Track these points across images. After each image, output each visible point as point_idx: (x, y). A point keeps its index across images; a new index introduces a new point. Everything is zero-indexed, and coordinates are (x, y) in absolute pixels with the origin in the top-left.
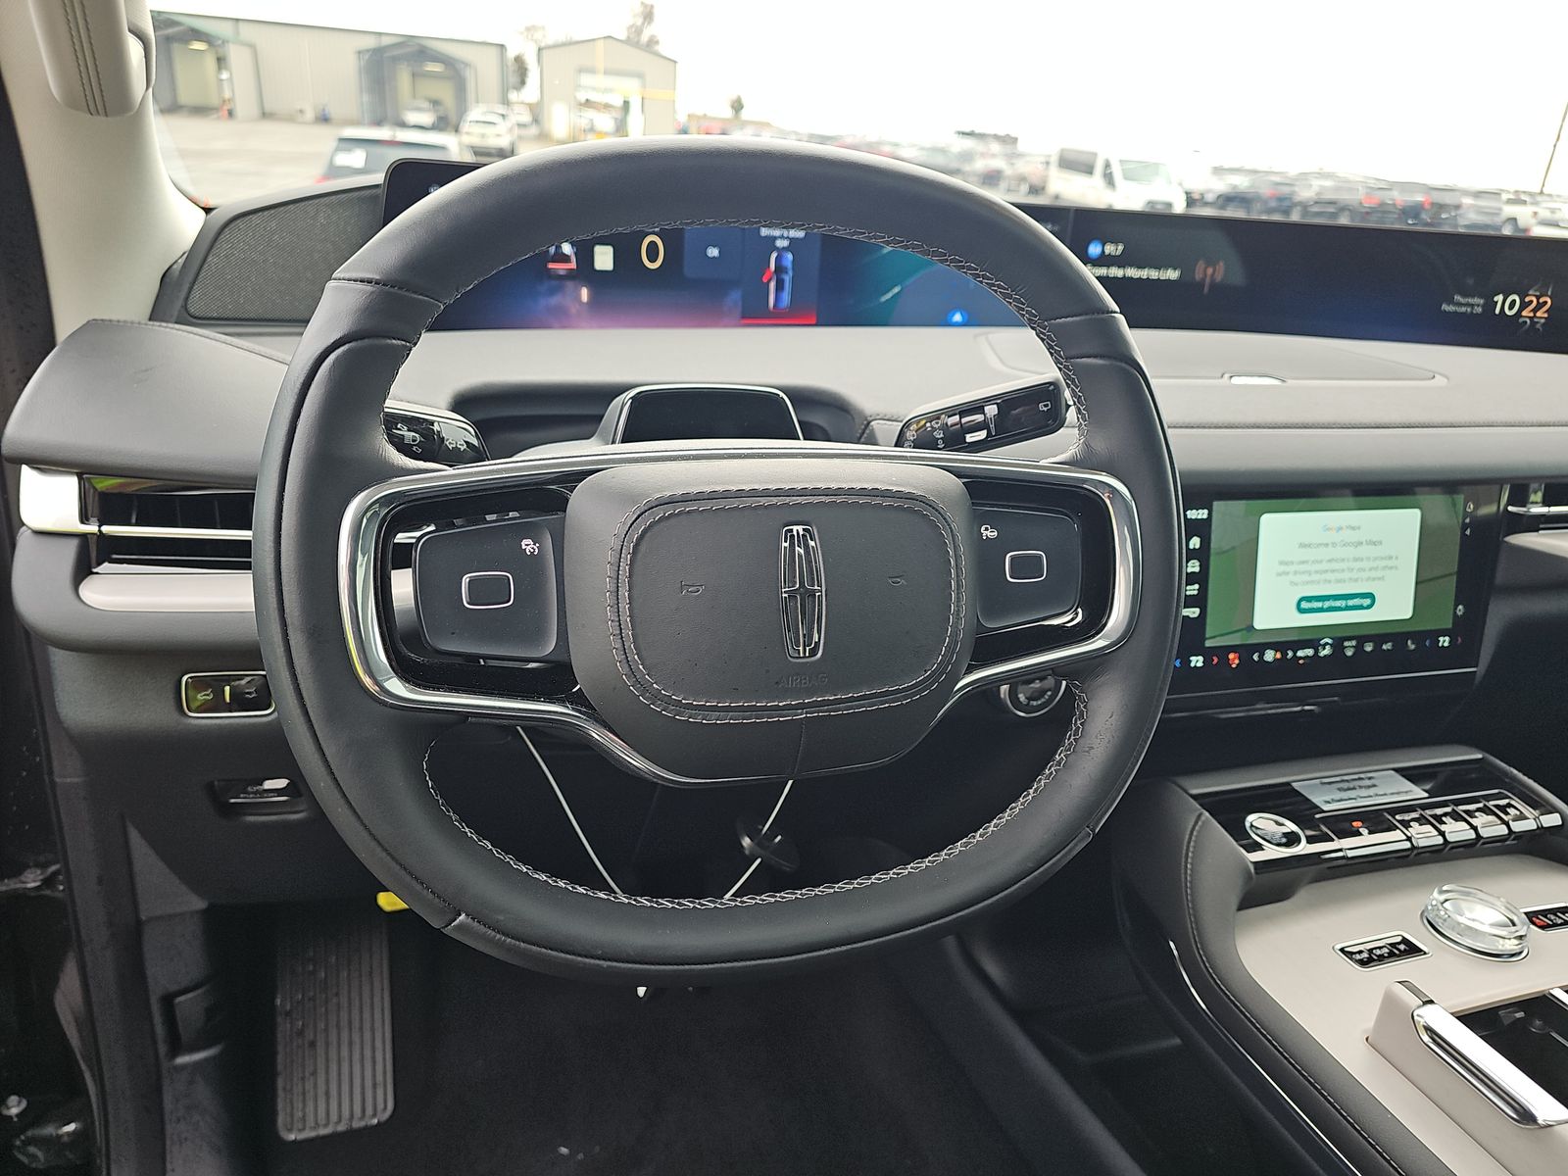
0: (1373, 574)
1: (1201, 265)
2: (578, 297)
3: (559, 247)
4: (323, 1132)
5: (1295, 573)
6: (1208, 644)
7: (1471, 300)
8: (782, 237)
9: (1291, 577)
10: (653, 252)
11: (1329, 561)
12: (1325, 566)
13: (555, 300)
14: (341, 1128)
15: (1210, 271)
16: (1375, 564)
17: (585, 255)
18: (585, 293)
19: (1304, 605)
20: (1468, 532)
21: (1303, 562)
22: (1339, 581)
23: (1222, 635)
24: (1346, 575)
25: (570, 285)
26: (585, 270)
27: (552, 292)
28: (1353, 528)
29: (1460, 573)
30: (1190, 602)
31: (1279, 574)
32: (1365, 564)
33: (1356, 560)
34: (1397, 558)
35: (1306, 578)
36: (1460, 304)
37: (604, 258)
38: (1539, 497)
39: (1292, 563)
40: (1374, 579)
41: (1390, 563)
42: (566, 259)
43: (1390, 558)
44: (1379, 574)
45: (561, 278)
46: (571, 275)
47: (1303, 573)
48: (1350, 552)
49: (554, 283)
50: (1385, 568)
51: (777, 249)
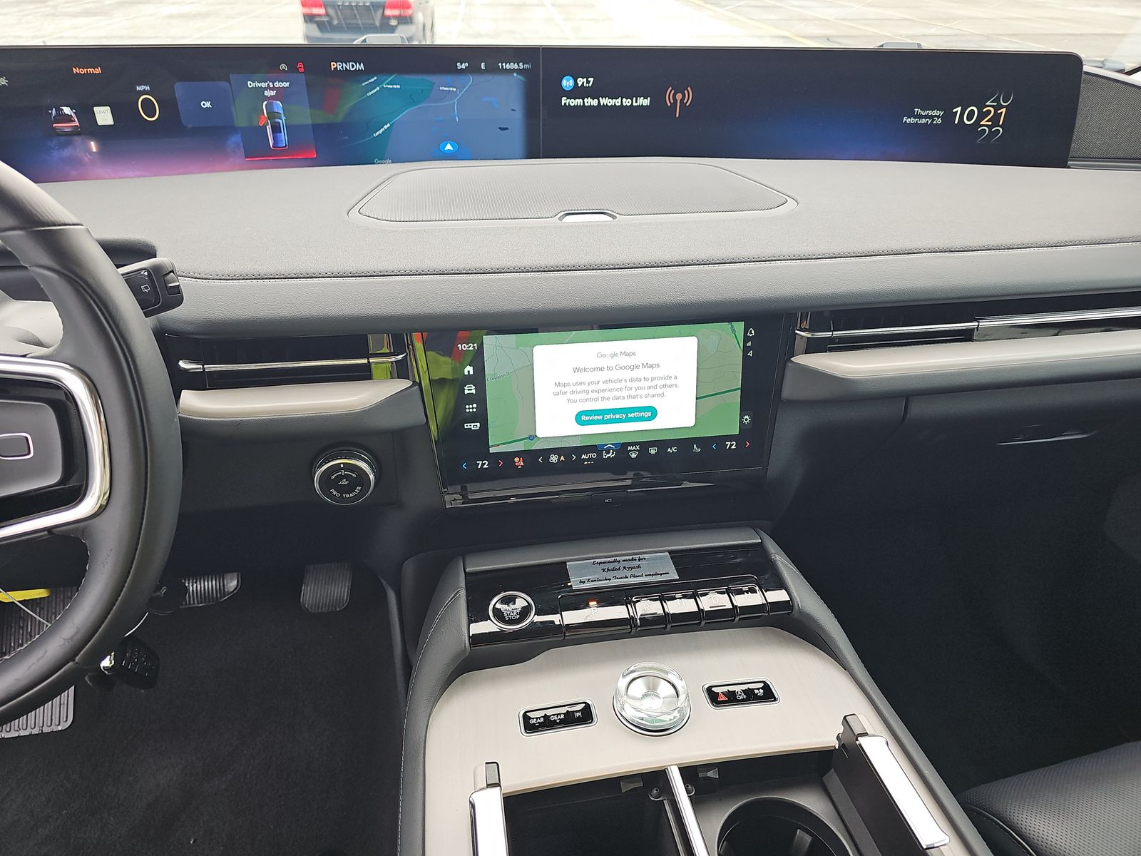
0: (652, 391)
1: (670, 92)
2: (89, 150)
3: (59, 110)
4: (23, 733)
5: (573, 392)
6: (492, 450)
7: (931, 113)
8: (268, 88)
9: (568, 396)
10: (148, 106)
11: (606, 382)
12: (601, 386)
13: (67, 152)
14: (36, 731)
15: (679, 96)
16: (654, 383)
17: (86, 114)
18: (93, 146)
19: (583, 418)
20: (750, 354)
21: (580, 384)
22: (615, 398)
23: (504, 444)
24: (625, 393)
25: (78, 139)
26: (90, 128)
27: (63, 146)
28: (629, 355)
29: (744, 390)
30: (473, 418)
31: (556, 394)
32: (643, 384)
33: (632, 380)
34: (676, 378)
35: (584, 396)
36: (921, 117)
37: (104, 116)
38: (806, 325)
39: (569, 384)
40: (654, 396)
41: (668, 382)
42: (68, 119)
43: (670, 378)
44: (659, 391)
45: (67, 134)
46: (75, 132)
47: (582, 392)
48: (627, 374)
49: (62, 139)
50: (665, 386)
51: (267, 98)
